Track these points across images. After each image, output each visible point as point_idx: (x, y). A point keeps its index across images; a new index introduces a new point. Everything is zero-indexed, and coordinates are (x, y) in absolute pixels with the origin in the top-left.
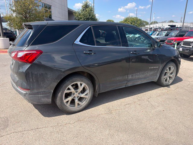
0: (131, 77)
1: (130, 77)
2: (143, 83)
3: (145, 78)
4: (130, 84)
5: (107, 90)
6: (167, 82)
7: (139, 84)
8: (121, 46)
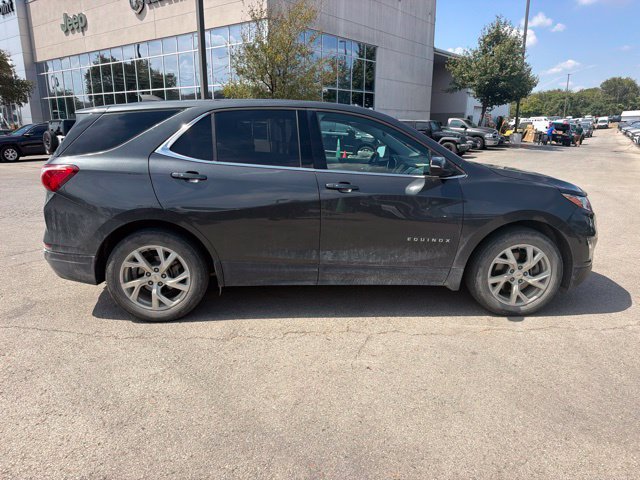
0: (330, 259)
1: (328, 257)
2: (389, 283)
3: (393, 269)
4: (333, 280)
5: (248, 284)
6: (512, 302)
7: (372, 283)
8: (299, 166)
